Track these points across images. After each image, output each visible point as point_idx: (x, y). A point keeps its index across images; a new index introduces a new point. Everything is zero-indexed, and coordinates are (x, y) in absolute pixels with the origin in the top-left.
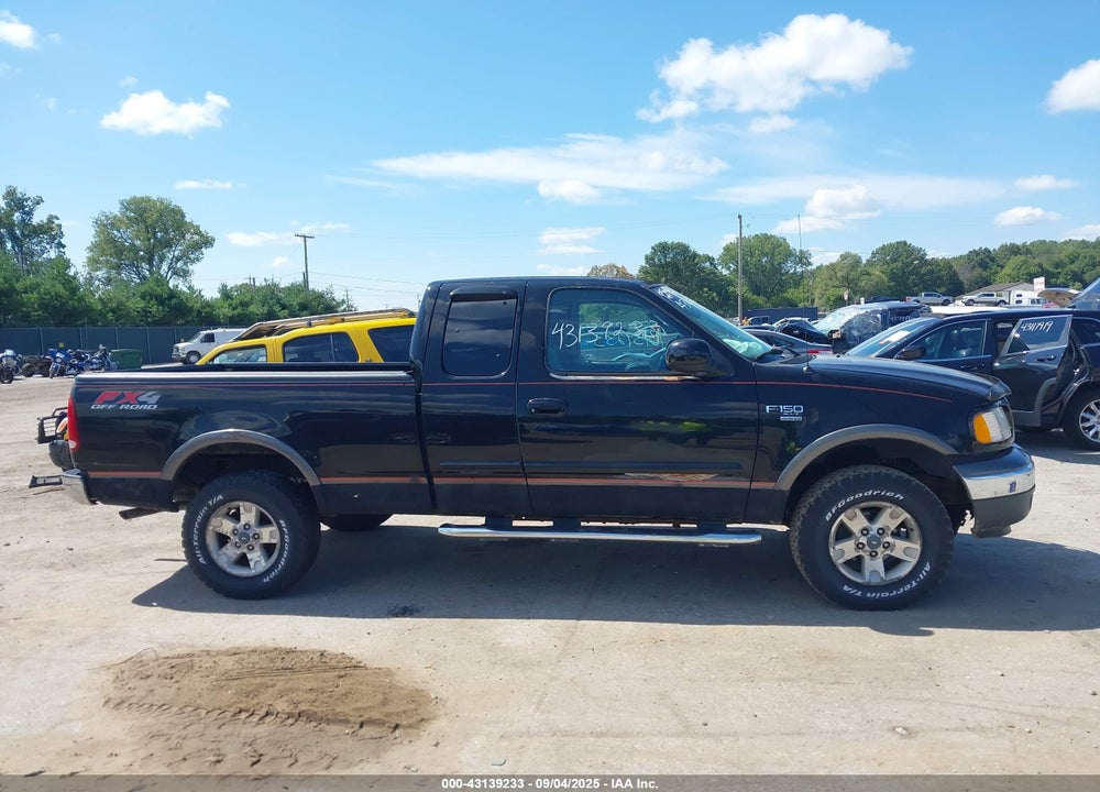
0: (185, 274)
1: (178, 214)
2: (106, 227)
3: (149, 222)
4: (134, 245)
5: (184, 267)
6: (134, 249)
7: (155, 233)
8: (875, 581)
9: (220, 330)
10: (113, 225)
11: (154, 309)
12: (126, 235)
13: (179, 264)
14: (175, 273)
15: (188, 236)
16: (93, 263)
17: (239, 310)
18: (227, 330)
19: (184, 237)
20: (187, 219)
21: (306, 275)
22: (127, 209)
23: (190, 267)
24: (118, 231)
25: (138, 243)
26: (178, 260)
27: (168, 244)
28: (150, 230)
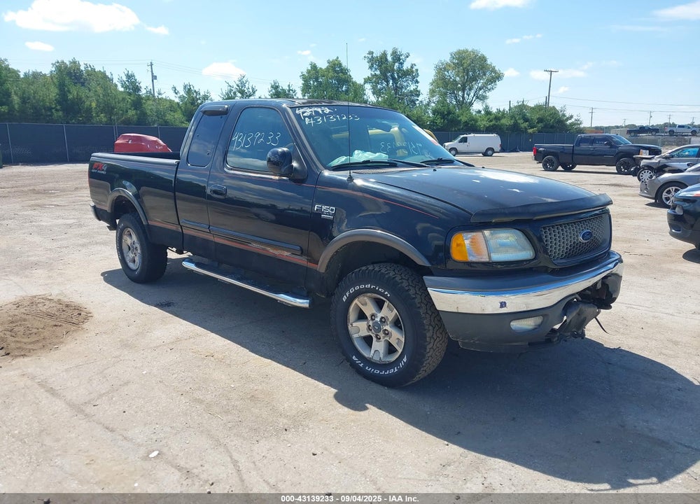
0: (483, 98)
1: (483, 59)
2: (441, 70)
3: (465, 65)
4: (455, 81)
5: (484, 94)
6: (455, 82)
7: (468, 72)
8: (376, 358)
9: (472, 135)
10: (445, 68)
11: (438, 121)
12: (451, 74)
13: (481, 92)
14: (477, 98)
15: (488, 74)
16: (432, 92)
17: (494, 122)
18: (476, 135)
19: (485, 75)
20: (489, 62)
21: (548, 98)
22: (454, 58)
23: (488, 94)
24: (448, 72)
25: (458, 79)
26: (480, 89)
27: (475, 79)
28: (466, 71)
